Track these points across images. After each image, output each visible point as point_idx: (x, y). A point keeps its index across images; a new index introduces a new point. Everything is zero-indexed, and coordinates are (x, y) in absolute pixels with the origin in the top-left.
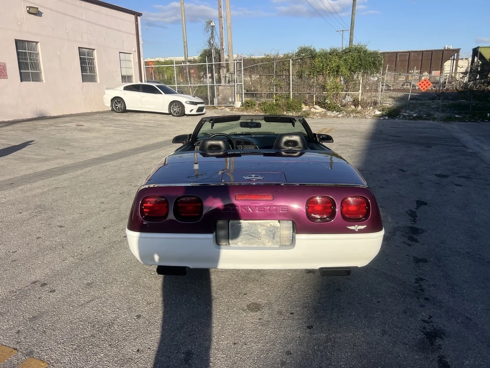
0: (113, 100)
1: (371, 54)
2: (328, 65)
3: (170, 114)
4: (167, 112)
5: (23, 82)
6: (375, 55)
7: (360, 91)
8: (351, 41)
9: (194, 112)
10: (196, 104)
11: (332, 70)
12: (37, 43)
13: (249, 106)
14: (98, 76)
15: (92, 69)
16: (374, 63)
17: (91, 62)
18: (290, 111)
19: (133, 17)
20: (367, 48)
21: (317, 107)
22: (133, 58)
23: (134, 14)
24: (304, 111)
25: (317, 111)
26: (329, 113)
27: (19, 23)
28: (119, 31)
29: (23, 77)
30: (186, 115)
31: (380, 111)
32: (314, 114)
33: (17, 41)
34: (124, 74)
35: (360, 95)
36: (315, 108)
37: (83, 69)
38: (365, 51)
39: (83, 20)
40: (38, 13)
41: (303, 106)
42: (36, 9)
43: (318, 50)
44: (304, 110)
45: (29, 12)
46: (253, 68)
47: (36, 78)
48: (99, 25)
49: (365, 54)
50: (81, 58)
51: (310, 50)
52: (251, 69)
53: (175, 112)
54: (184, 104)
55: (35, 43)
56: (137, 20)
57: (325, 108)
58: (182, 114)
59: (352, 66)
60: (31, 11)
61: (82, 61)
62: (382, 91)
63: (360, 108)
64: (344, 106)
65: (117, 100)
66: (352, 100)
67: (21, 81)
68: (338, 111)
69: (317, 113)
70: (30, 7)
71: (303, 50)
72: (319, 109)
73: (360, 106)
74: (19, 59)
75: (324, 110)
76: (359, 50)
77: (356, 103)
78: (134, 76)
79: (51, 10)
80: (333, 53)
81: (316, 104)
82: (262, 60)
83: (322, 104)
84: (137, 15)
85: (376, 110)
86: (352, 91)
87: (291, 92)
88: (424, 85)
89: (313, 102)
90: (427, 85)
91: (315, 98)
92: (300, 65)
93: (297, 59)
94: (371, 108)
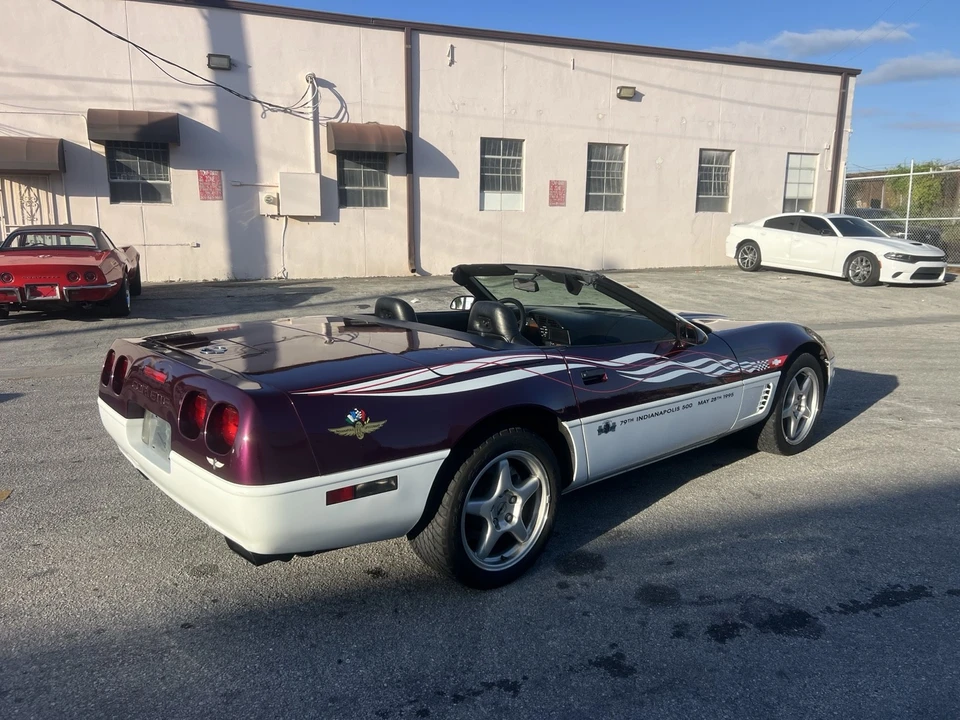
0: (740, 245)
3: (846, 279)
4: (840, 275)
5: (590, 212)
9: (905, 279)
10: (914, 259)
12: (625, 146)
14: (731, 200)
15: (722, 188)
17: (723, 174)
19: (837, 80)
22: (822, 164)
23: (840, 74)
27: (600, 116)
28: (797, 111)
29: (591, 204)
30: (881, 284)
33: (591, 146)
34: (791, 194)
37: (702, 187)
39: (719, 99)
40: (634, 96)
42: (631, 90)
45: (620, 97)
47: (614, 204)
48: (754, 105)
50: (700, 169)
53: (857, 275)
54: (881, 258)
55: (621, 148)
56: (844, 85)
58: (873, 281)
60: (622, 94)
61: (703, 173)
65: (748, 247)
67: (587, 210)
70: (621, 88)
74: (589, 174)
78: (814, 201)
79: (662, 88)
84: (847, 73)
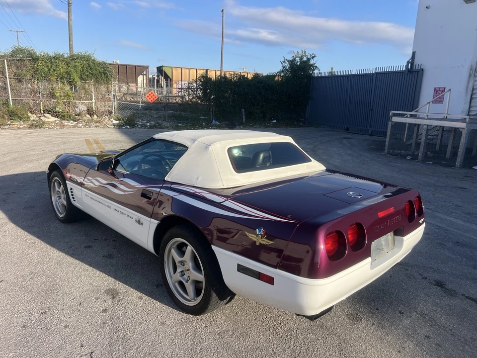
1: (100, 64)
2: (54, 70)
6: (103, 65)
7: (93, 100)
8: (71, 48)
11: (61, 76)
16: (105, 73)
18: (15, 120)
20: (95, 56)
21: (49, 116)
24: (34, 121)
25: (49, 120)
26: (65, 123)
31: (115, 120)
32: (49, 123)
35: (94, 104)
36: (45, 117)
38: (94, 60)
41: (30, 115)
43: (38, 53)
44: (32, 119)
49: (94, 64)
51: (29, 51)
57: (57, 116)
59: (82, 74)
62: (114, 102)
63: (95, 117)
64: (79, 115)
66: (85, 109)
68: (74, 121)
69: (52, 122)
71: (17, 51)
72: (52, 119)
73: (95, 115)
75: (56, 119)
76: (87, 59)
77: (90, 112)
80: (57, 57)
81: (44, 112)
83: (56, 114)
85: (112, 119)
86: (85, 100)
87: (10, 98)
88: (152, 97)
89: (41, 110)
90: (153, 97)
91: (42, 106)
92: (18, 68)
93: (14, 60)
94: (107, 117)
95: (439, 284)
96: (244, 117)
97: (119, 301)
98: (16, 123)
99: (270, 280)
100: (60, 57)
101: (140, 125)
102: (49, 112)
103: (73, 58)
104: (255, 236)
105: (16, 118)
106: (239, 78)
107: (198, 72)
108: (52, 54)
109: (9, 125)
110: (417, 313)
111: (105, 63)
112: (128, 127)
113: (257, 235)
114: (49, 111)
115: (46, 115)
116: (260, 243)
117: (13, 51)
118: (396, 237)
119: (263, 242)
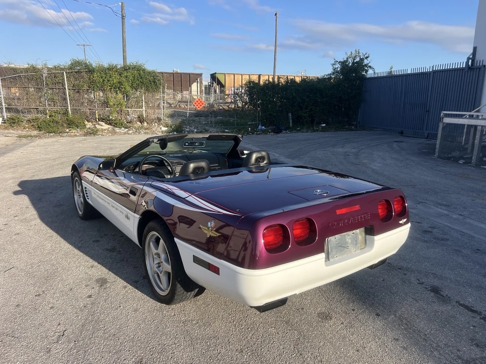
1: (149, 73)
2: (108, 81)
6: (153, 74)
7: (144, 108)
8: (124, 59)
11: (114, 86)
13: (14, 123)
16: (154, 82)
18: (73, 128)
20: (145, 66)
21: (103, 124)
24: (89, 128)
25: (103, 127)
26: (117, 130)
31: (164, 126)
32: (103, 130)
35: (144, 111)
38: (144, 70)
41: (86, 123)
43: (94, 65)
44: (88, 126)
46: (14, 78)
49: (144, 73)
51: (85, 63)
52: (12, 80)
57: (110, 124)
59: (133, 83)
62: (164, 109)
63: (145, 124)
64: (130, 123)
66: (136, 116)
68: (125, 128)
69: (105, 130)
71: (76, 63)
72: (106, 126)
73: (145, 122)
75: (110, 126)
76: (138, 69)
77: (141, 119)
80: (111, 68)
81: (99, 120)
82: (26, 70)
83: (109, 122)
85: (161, 126)
86: (136, 108)
87: (69, 108)
88: (199, 104)
89: (96, 118)
90: (201, 104)
91: (97, 115)
92: (76, 79)
93: (72, 72)
94: (156, 124)
95: (435, 290)
96: (291, 121)
97: (105, 289)
98: (74, 131)
99: (216, 270)
100: (113, 68)
101: (187, 131)
102: (102, 120)
103: (126, 68)
104: (207, 229)
105: (74, 126)
106: (287, 82)
107: (244, 77)
108: (106, 65)
109: (67, 132)
110: (396, 316)
111: (154, 72)
112: (175, 133)
113: (208, 228)
114: (104, 119)
115: (100, 123)
116: (210, 236)
117: (72, 64)
118: (367, 236)
119: (212, 235)
